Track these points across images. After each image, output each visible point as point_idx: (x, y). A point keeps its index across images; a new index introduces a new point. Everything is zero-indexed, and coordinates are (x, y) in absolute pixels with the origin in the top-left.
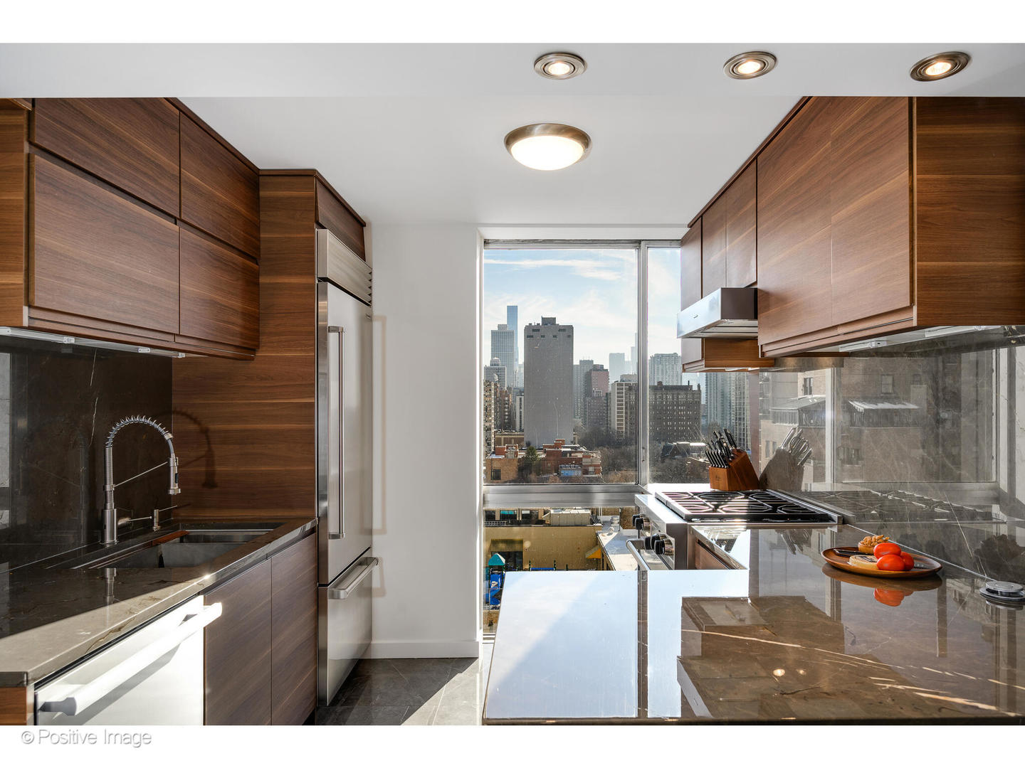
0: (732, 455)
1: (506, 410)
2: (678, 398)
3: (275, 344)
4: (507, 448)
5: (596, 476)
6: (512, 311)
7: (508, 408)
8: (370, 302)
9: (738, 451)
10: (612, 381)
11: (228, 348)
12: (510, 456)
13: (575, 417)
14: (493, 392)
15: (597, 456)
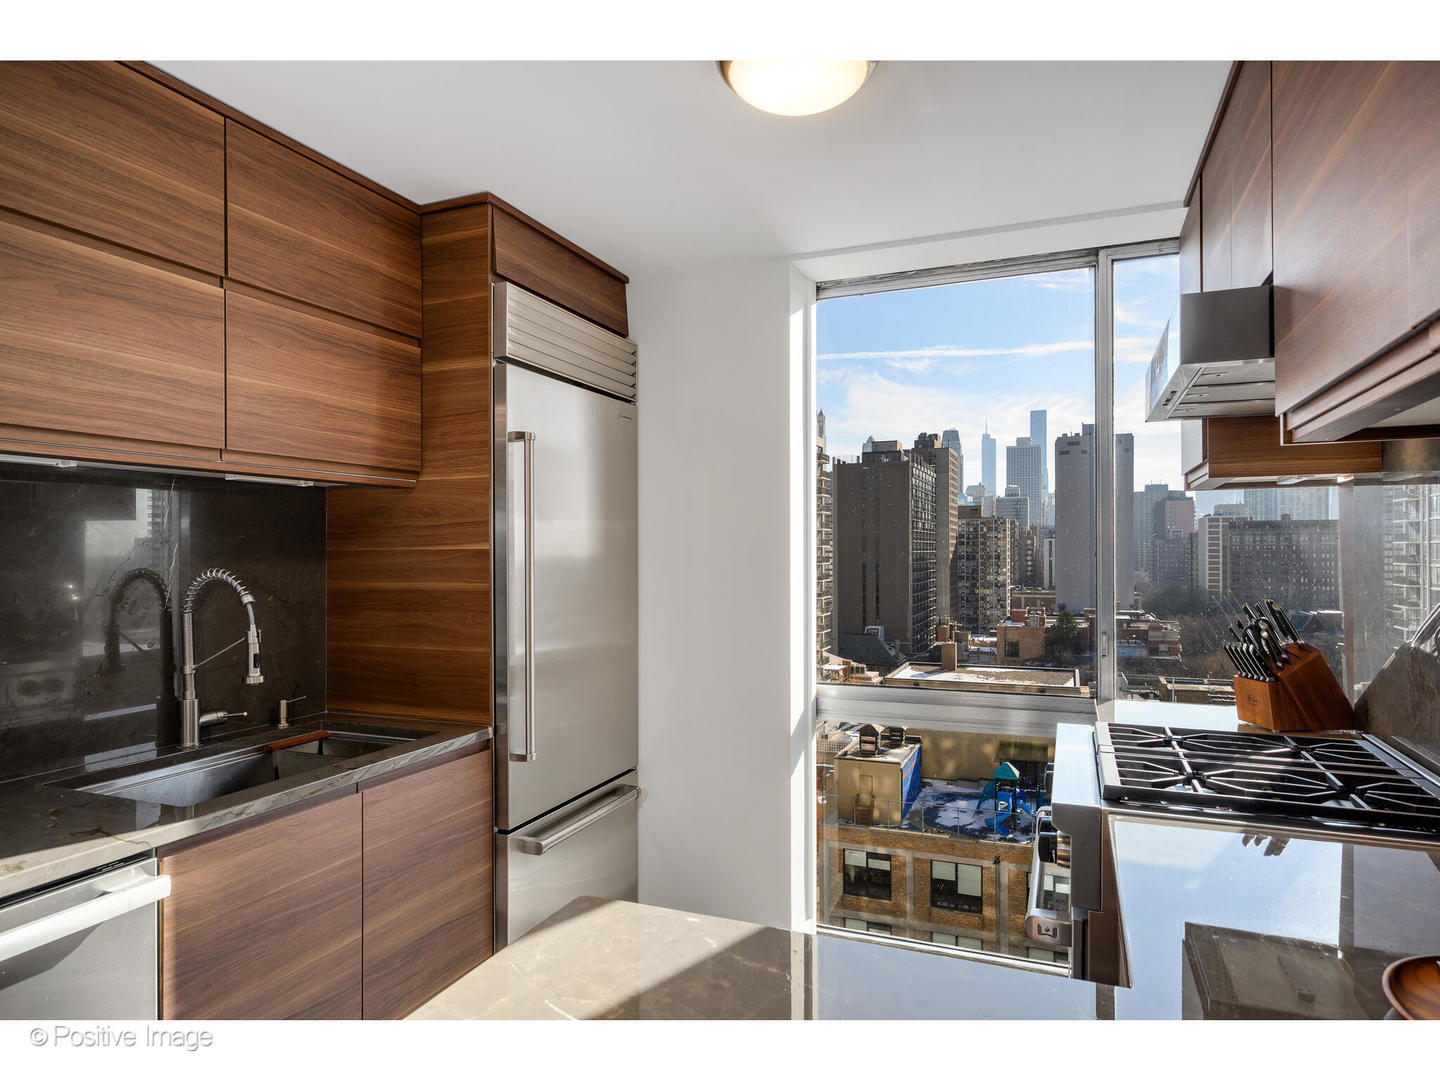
0: (1284, 656)
1: (1029, 558)
2: (1321, 540)
3: (441, 463)
4: (1029, 613)
5: (1172, 658)
6: (1038, 419)
7: (1032, 555)
8: (634, 396)
9: (1300, 647)
10: (1200, 514)
11: (357, 469)
12: (1034, 624)
13: (1137, 570)
14: (1008, 533)
15: (1173, 628)
